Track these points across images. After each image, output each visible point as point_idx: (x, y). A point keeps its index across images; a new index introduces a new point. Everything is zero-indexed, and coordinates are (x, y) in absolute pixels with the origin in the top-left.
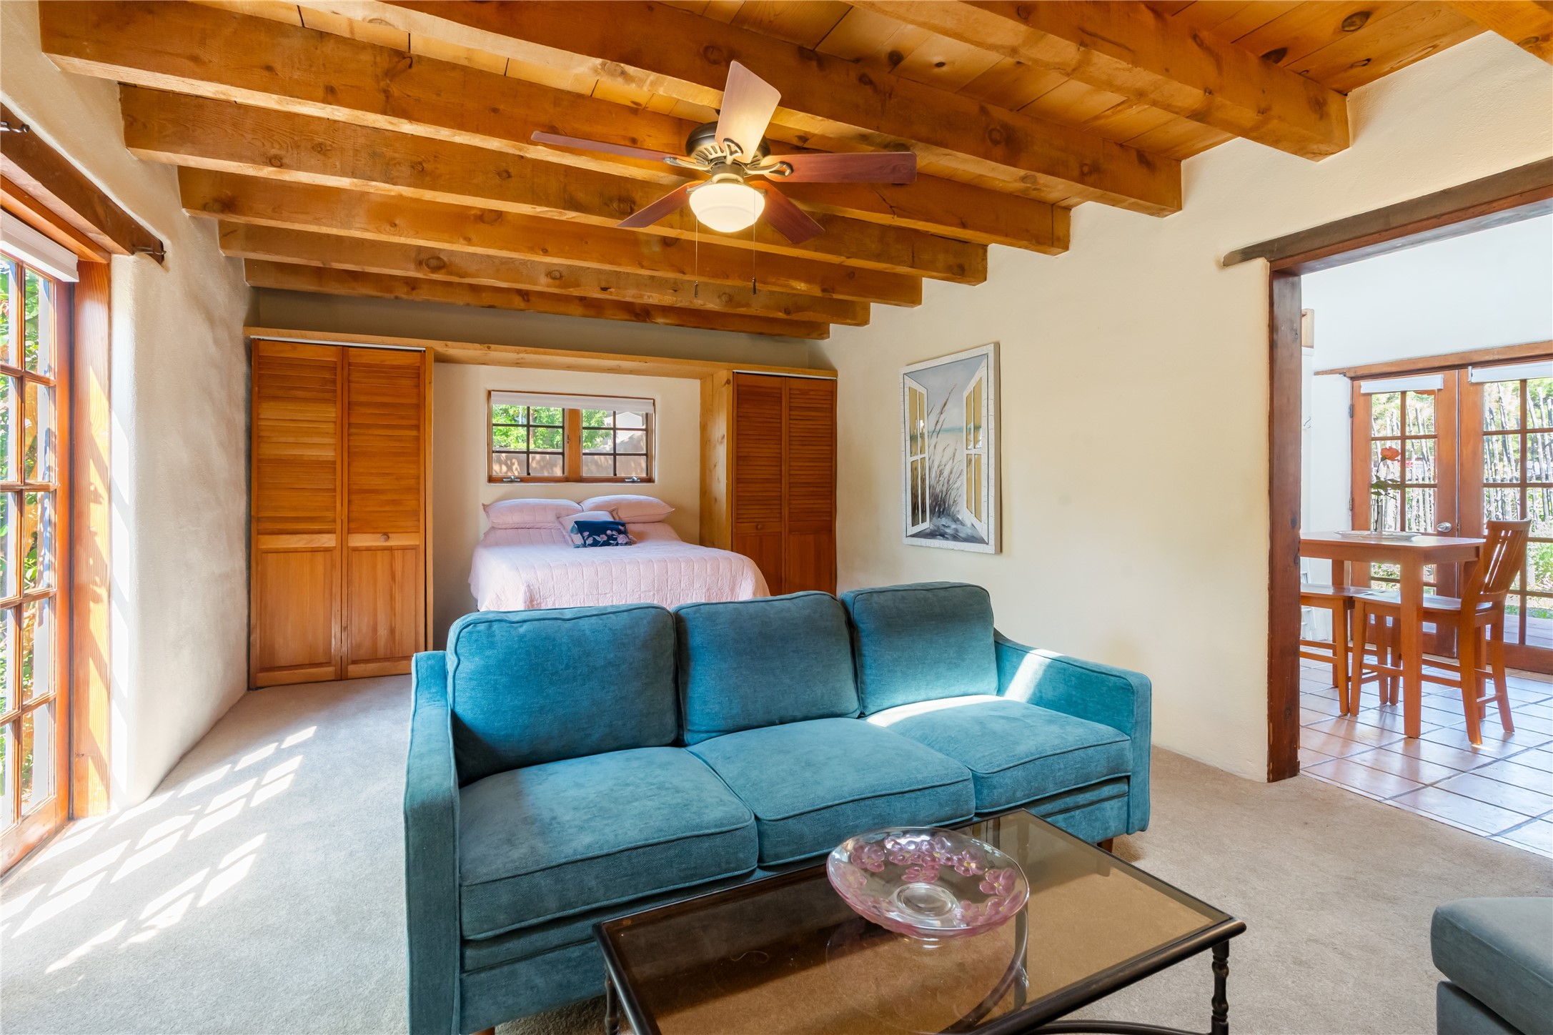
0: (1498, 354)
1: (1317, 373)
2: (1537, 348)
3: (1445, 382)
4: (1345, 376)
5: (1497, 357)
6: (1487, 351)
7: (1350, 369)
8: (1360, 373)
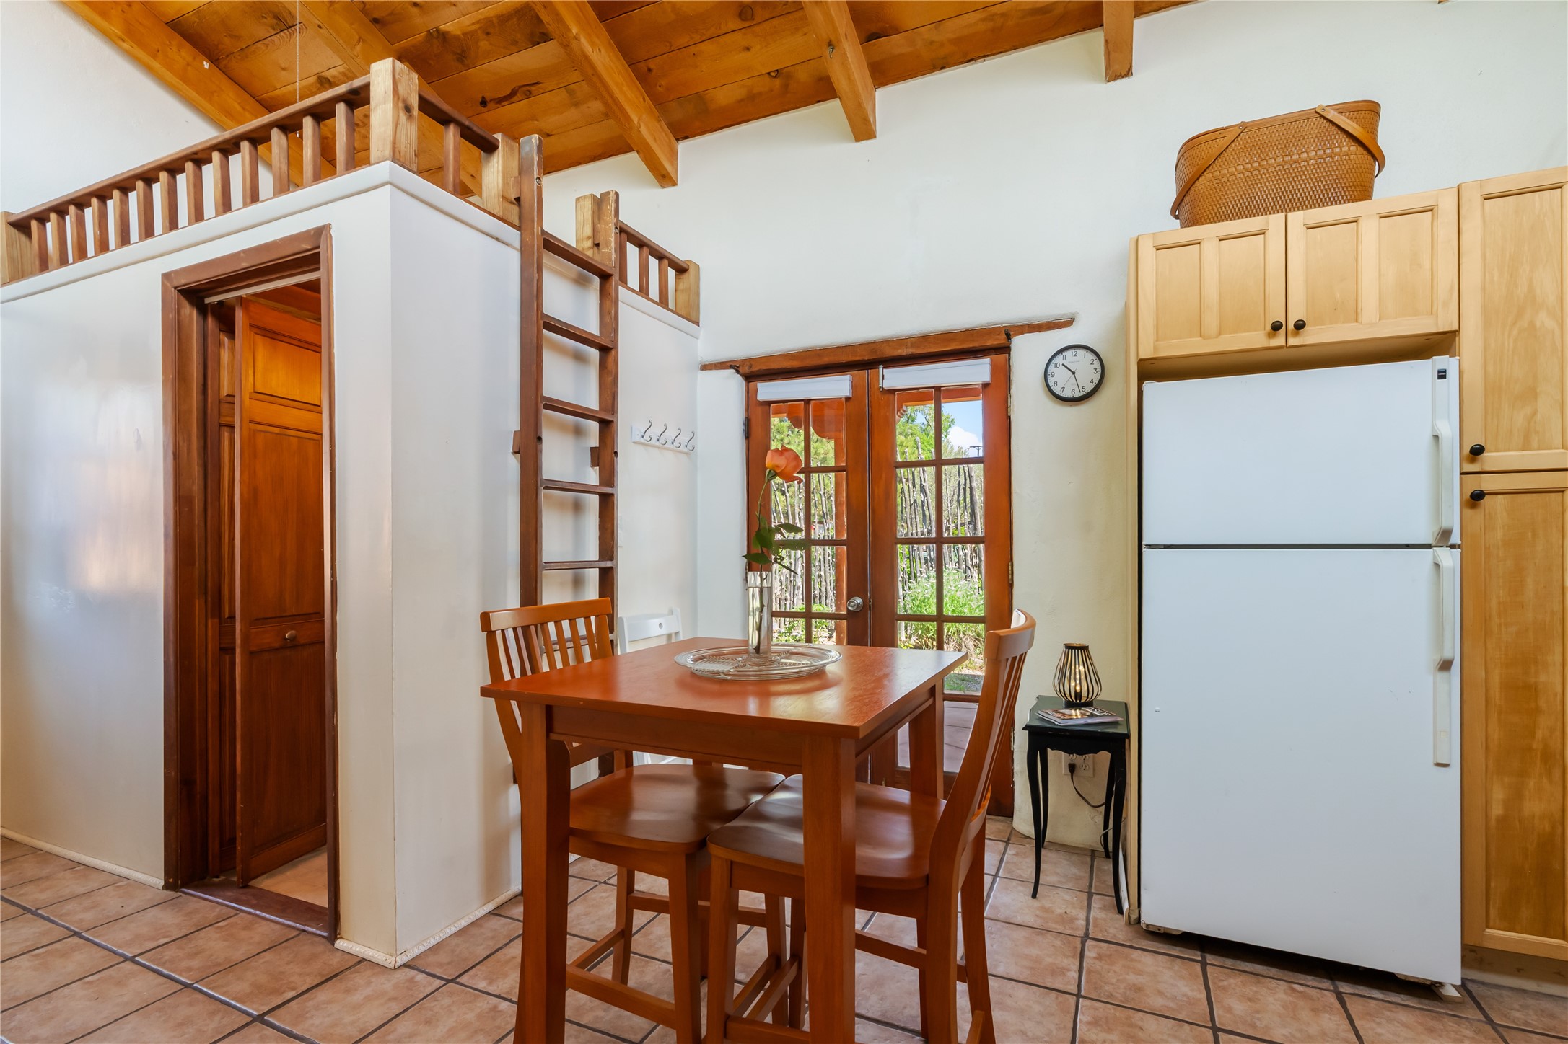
0: (912, 346)
1: (705, 367)
2: (953, 340)
3: (854, 387)
4: (738, 372)
5: (910, 351)
6: (900, 342)
7: (744, 361)
8: (756, 368)
